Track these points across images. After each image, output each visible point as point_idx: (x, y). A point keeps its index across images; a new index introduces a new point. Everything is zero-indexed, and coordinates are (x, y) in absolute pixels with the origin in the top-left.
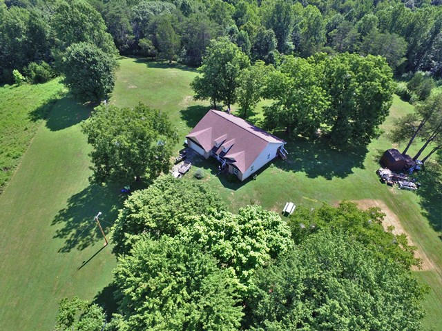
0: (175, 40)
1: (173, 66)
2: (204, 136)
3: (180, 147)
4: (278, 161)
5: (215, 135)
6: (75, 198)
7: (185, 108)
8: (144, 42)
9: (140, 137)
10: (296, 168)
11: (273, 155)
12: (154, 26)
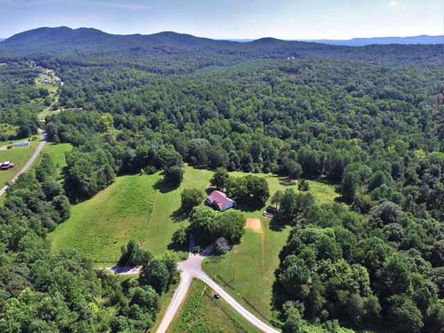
0: (205, 158)
1: (204, 168)
2: (212, 198)
3: (204, 201)
4: (233, 207)
5: (215, 198)
6: (174, 212)
7: (207, 188)
8: (193, 158)
9: (195, 197)
10: (238, 209)
11: (232, 205)
12: (197, 151)
